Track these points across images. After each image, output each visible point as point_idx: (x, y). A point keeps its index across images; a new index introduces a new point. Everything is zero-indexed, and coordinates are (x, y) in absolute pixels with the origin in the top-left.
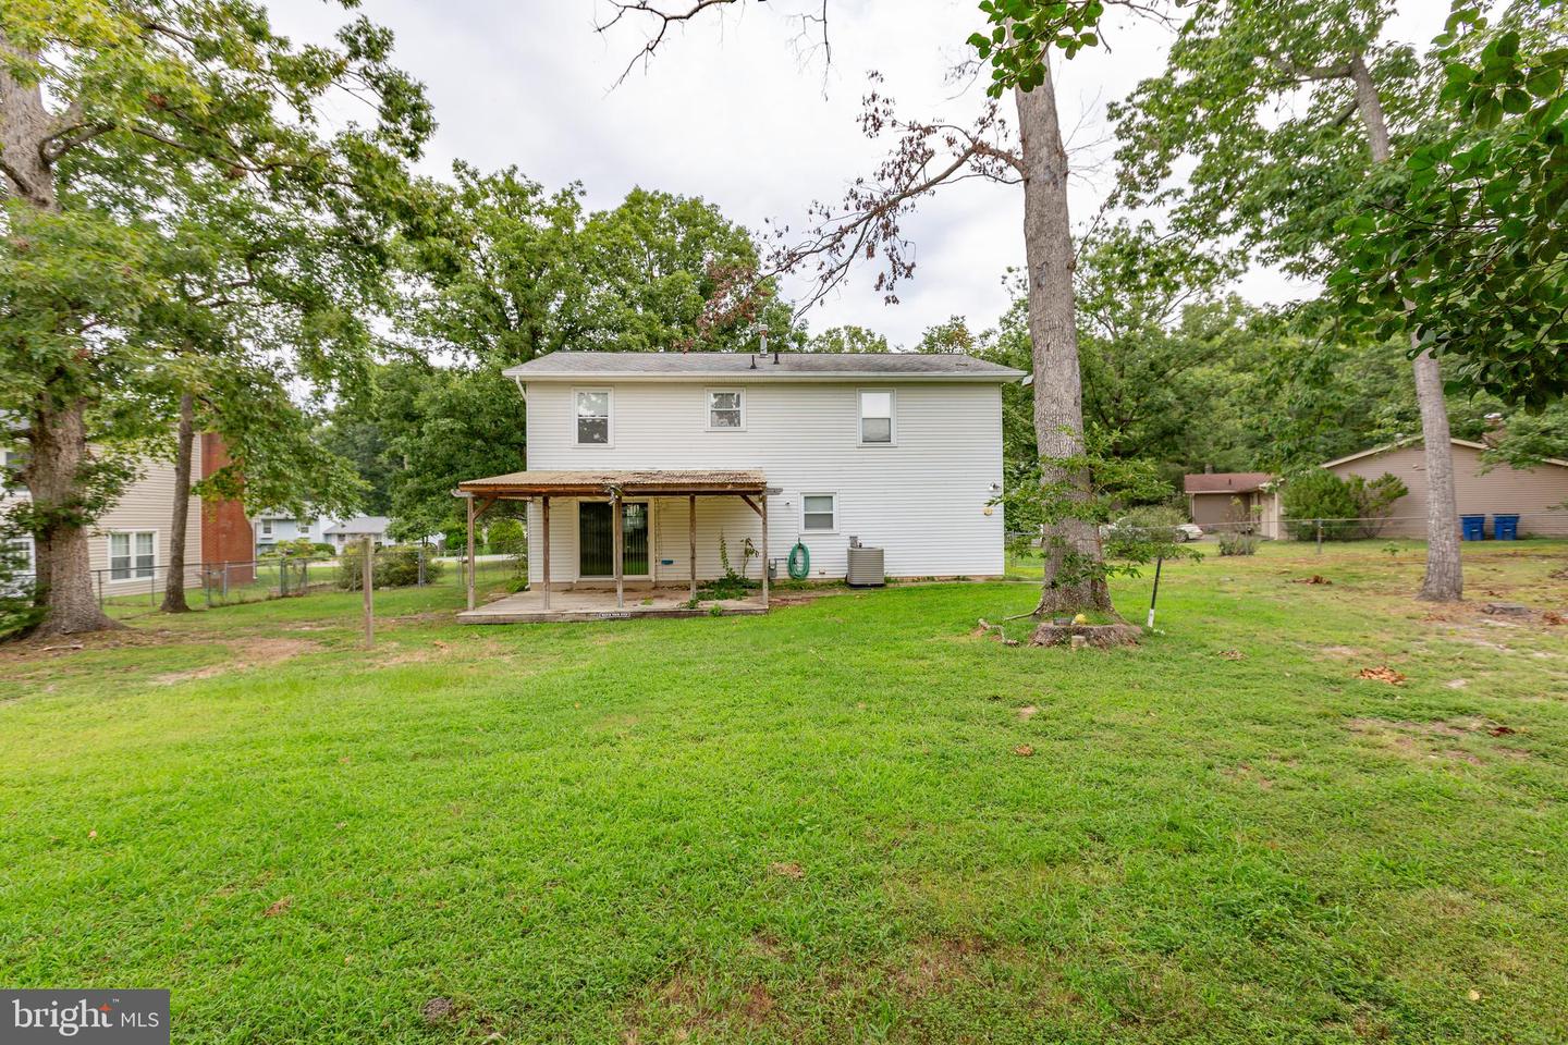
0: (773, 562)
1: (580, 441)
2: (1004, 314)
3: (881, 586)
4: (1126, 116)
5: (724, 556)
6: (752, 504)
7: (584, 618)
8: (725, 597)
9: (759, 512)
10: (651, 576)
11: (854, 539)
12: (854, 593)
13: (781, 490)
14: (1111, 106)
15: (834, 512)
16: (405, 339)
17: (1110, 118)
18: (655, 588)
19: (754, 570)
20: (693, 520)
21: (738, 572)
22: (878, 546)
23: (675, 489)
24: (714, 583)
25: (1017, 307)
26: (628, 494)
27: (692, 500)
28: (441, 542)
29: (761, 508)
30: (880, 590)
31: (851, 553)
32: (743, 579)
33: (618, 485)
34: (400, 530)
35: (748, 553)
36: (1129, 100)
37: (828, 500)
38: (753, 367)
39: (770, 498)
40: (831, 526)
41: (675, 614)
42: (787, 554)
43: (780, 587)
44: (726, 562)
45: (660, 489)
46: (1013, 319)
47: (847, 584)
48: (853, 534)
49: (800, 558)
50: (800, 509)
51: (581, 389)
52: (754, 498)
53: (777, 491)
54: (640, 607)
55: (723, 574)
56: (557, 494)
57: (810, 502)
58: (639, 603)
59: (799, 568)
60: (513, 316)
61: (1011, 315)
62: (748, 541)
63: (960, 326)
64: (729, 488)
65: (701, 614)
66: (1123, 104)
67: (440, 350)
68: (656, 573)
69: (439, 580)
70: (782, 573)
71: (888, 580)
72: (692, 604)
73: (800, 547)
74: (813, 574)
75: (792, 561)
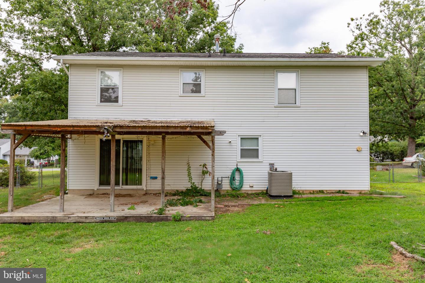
0: (220, 179)
1: (101, 102)
2: (349, 43)
3: (290, 197)
5: (189, 175)
6: (205, 142)
7: (84, 220)
8: (186, 204)
9: (209, 147)
10: (143, 187)
11: (272, 165)
12: (273, 202)
13: (225, 132)
15: (260, 148)
16: (29, 52)
18: (146, 194)
19: (207, 185)
20: (164, 152)
21: (197, 184)
22: (288, 170)
23: (151, 130)
24: (182, 192)
25: (356, 39)
26: (120, 133)
27: (164, 138)
28: (56, 160)
29: (211, 144)
30: (290, 200)
31: (270, 175)
32: (201, 189)
33: (110, 127)
34: (36, 154)
35: (204, 173)
37: (255, 141)
39: (217, 138)
40: (257, 157)
41: (148, 219)
42: (229, 174)
43: (224, 196)
44: (190, 178)
45: (140, 130)
46: (354, 46)
47: (267, 194)
48: (272, 162)
49: (237, 177)
50: (238, 146)
51: (103, 69)
52: (205, 138)
53: (222, 133)
54: (127, 211)
55: (189, 186)
56: (71, 133)
57: (244, 141)
58: (126, 208)
59: (237, 183)
60: (85, 39)
61: (353, 43)
62: (204, 165)
63: (326, 48)
64: (188, 130)
65: (166, 219)
67: (49, 58)
68: (147, 185)
69: (32, 183)
70: (226, 186)
71: (294, 192)
72: (161, 211)
73: (238, 170)
74: (246, 187)
75: (233, 179)
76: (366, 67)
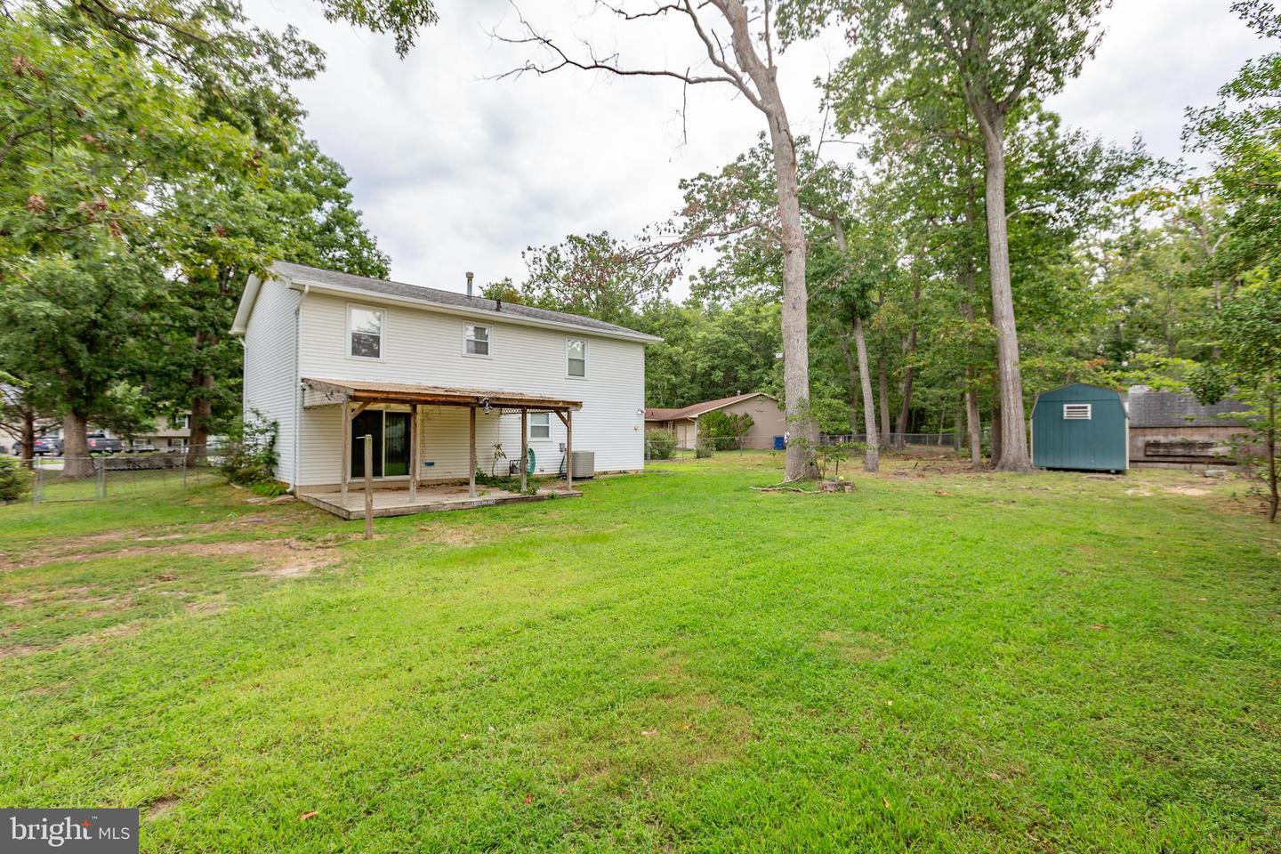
1: (353, 354)
3: (592, 478)
4: (690, 189)
7: (461, 507)
11: (562, 445)
14: (683, 181)
15: (550, 425)
17: (680, 187)
19: (502, 469)
31: (574, 455)
32: (493, 476)
35: (497, 455)
36: (692, 181)
37: (545, 417)
38: (498, 310)
40: (548, 436)
48: (562, 442)
49: (529, 460)
50: (528, 422)
56: (426, 402)
57: (533, 416)
59: (529, 467)
62: (499, 446)
66: (689, 182)
68: (420, 472)
73: (530, 451)
74: (537, 472)
76: (643, 344)
